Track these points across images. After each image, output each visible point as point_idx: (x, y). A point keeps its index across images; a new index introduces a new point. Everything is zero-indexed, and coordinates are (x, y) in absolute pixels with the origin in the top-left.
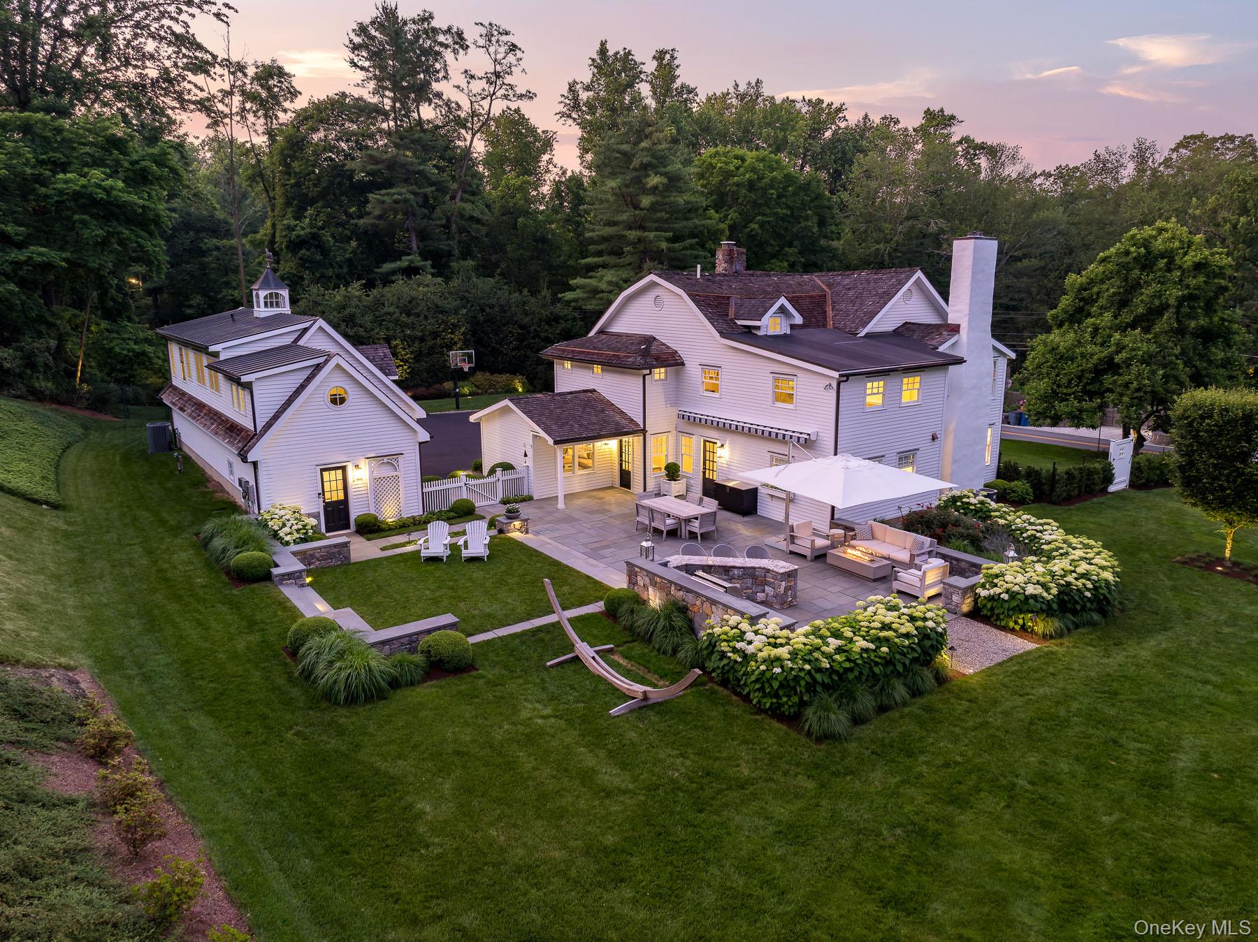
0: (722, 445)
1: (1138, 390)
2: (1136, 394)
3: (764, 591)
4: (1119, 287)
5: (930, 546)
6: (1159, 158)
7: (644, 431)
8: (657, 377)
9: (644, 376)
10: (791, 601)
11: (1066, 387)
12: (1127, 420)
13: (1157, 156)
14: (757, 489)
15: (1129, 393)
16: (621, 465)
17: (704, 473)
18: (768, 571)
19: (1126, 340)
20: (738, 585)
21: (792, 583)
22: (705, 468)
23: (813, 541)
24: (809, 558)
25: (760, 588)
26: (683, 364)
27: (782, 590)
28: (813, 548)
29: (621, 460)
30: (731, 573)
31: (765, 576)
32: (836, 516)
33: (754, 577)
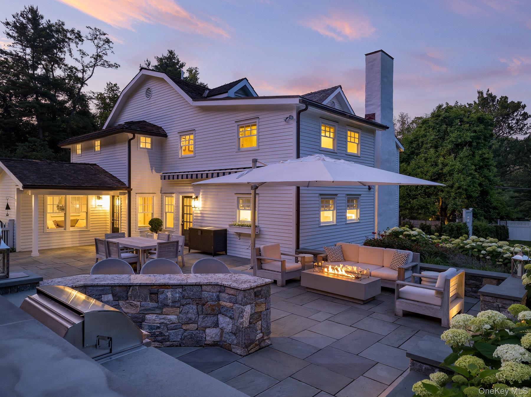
0: (197, 197)
1: (459, 188)
2: (457, 191)
3: (216, 325)
4: (436, 136)
5: (413, 261)
6: (410, 121)
7: (129, 189)
8: (142, 145)
9: (129, 141)
10: (262, 340)
11: (415, 191)
12: (455, 206)
13: (409, 120)
14: (225, 231)
15: (453, 190)
16: (113, 224)
17: (183, 225)
18: (222, 288)
19: (446, 161)
20: (173, 317)
21: (263, 308)
22: (183, 221)
23: (283, 262)
24: (279, 283)
25: (210, 320)
26: (165, 136)
27: (245, 320)
28: (284, 271)
29: (113, 220)
30: (161, 297)
31: (218, 299)
32: (301, 246)
33: (200, 302)
